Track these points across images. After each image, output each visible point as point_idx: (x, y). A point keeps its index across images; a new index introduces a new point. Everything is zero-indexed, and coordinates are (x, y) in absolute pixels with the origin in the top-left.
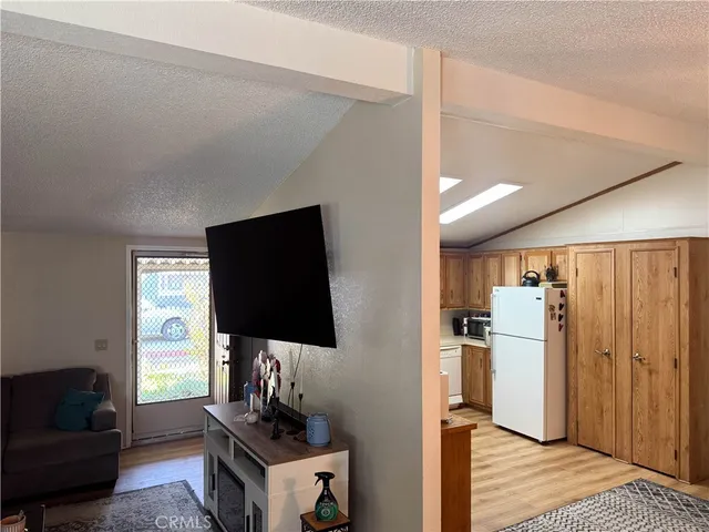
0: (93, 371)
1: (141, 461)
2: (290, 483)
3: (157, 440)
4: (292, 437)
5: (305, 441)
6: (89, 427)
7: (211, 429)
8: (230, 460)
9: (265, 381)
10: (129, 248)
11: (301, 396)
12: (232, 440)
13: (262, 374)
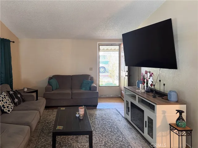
0: (90, 75)
1: (102, 101)
2: (164, 112)
3: (105, 97)
4: (161, 98)
5: (167, 99)
6: (90, 90)
7: (126, 94)
8: (136, 103)
9: (147, 80)
10: (98, 43)
11: (164, 85)
12: (137, 96)
13: (145, 77)
